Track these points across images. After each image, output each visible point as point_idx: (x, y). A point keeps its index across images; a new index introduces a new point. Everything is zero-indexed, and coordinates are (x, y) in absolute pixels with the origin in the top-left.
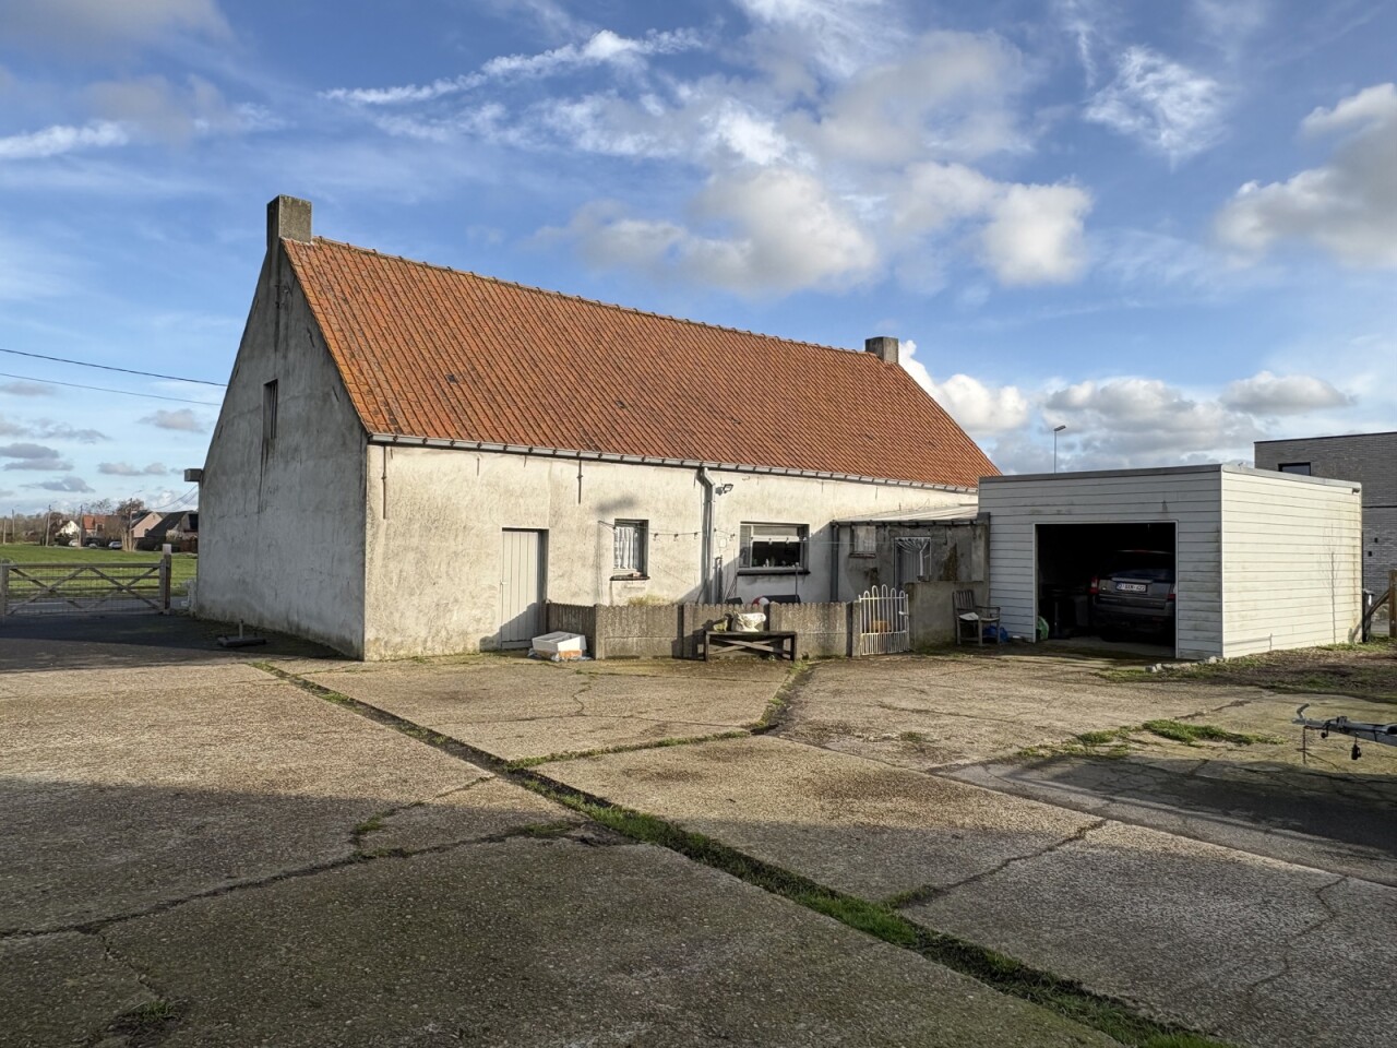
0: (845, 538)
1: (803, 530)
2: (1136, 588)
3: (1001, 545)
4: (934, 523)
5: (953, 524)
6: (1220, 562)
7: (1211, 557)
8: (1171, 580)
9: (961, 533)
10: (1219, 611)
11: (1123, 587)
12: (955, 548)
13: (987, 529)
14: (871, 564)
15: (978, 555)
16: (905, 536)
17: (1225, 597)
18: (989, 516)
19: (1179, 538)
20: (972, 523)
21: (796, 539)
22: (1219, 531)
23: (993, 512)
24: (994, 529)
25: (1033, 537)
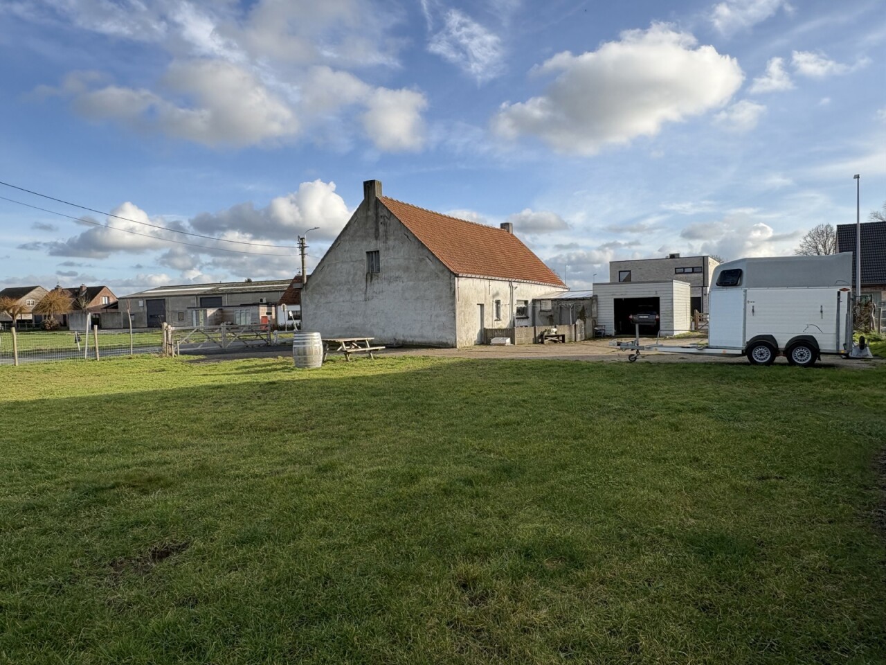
0: (538, 305)
1: (526, 302)
2: (645, 317)
3: (601, 305)
4: (576, 299)
5: (583, 299)
6: (673, 308)
7: (670, 307)
8: (658, 314)
9: (586, 302)
10: (673, 322)
11: (641, 317)
12: (584, 307)
13: (597, 299)
14: (549, 314)
15: (594, 309)
16: (563, 303)
17: (674, 318)
18: (597, 296)
19: (661, 302)
20: (591, 298)
21: (524, 306)
22: (672, 299)
23: (598, 294)
24: (599, 300)
25: (613, 302)
